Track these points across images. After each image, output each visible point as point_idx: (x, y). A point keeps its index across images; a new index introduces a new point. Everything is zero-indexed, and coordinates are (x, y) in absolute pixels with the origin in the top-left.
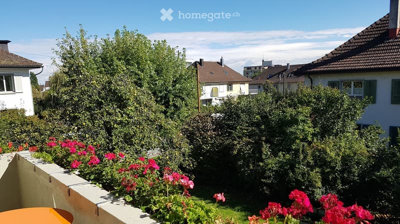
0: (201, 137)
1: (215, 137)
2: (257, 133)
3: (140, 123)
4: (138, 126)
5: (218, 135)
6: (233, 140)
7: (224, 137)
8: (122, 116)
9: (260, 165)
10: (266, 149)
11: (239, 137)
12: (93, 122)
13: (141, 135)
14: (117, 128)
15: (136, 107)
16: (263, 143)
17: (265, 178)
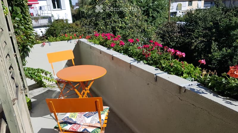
0: (170, 37)
1: (179, 37)
2: (209, 34)
3: (132, 27)
4: (131, 30)
5: (182, 36)
6: (192, 39)
7: (185, 37)
8: (122, 23)
9: (209, 56)
10: (214, 45)
11: (196, 37)
12: (106, 27)
13: (132, 36)
14: (119, 31)
15: (130, 17)
16: (213, 42)
17: (211, 64)
